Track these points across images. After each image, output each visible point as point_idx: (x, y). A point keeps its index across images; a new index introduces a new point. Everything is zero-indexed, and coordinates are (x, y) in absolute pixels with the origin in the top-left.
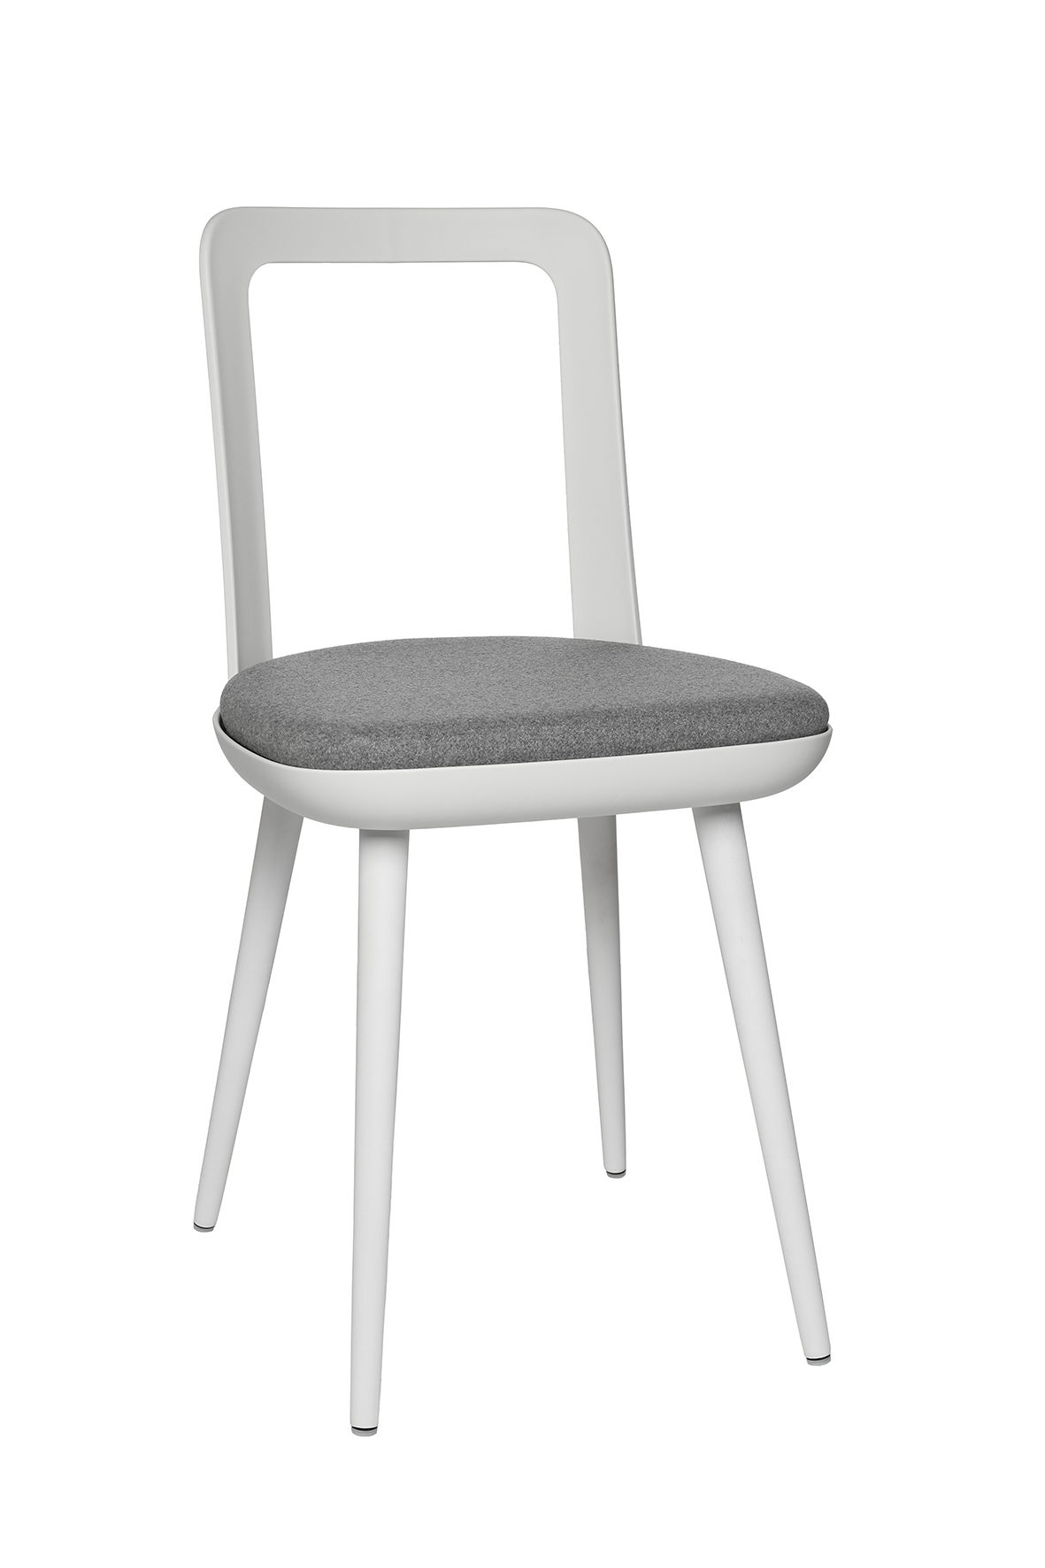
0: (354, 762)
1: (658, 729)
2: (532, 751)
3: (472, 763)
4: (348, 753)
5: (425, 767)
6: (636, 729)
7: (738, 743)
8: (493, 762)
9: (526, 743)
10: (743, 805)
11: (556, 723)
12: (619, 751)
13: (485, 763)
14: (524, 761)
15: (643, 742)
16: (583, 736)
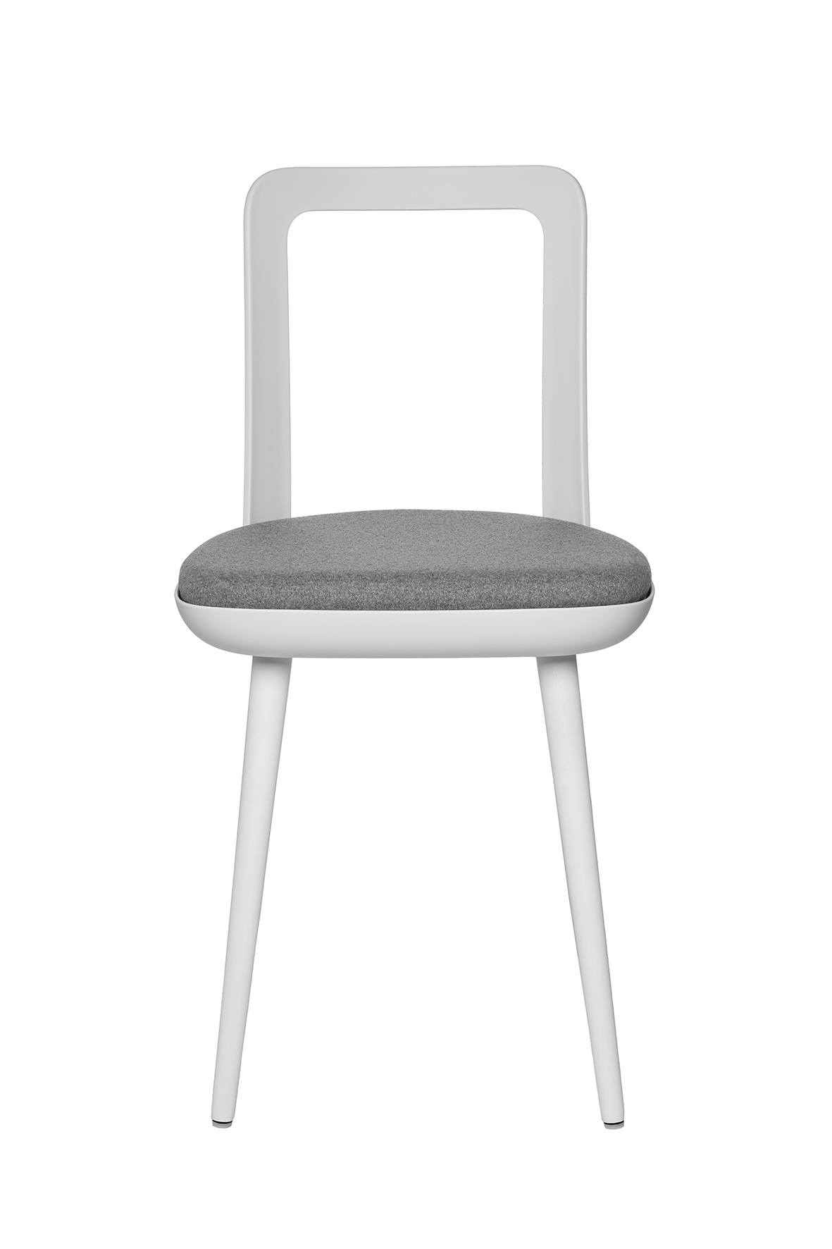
0: (217, 601)
1: (468, 591)
2: (359, 602)
3: (309, 608)
4: (214, 593)
5: (271, 608)
6: (449, 590)
7: (540, 606)
8: (326, 609)
9: (353, 595)
10: (578, 656)
11: (382, 579)
12: (433, 606)
13: (320, 609)
14: (352, 609)
15: (455, 600)
16: (403, 592)
